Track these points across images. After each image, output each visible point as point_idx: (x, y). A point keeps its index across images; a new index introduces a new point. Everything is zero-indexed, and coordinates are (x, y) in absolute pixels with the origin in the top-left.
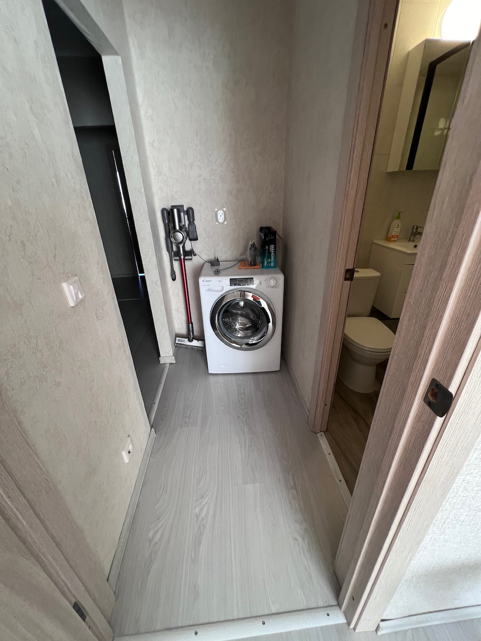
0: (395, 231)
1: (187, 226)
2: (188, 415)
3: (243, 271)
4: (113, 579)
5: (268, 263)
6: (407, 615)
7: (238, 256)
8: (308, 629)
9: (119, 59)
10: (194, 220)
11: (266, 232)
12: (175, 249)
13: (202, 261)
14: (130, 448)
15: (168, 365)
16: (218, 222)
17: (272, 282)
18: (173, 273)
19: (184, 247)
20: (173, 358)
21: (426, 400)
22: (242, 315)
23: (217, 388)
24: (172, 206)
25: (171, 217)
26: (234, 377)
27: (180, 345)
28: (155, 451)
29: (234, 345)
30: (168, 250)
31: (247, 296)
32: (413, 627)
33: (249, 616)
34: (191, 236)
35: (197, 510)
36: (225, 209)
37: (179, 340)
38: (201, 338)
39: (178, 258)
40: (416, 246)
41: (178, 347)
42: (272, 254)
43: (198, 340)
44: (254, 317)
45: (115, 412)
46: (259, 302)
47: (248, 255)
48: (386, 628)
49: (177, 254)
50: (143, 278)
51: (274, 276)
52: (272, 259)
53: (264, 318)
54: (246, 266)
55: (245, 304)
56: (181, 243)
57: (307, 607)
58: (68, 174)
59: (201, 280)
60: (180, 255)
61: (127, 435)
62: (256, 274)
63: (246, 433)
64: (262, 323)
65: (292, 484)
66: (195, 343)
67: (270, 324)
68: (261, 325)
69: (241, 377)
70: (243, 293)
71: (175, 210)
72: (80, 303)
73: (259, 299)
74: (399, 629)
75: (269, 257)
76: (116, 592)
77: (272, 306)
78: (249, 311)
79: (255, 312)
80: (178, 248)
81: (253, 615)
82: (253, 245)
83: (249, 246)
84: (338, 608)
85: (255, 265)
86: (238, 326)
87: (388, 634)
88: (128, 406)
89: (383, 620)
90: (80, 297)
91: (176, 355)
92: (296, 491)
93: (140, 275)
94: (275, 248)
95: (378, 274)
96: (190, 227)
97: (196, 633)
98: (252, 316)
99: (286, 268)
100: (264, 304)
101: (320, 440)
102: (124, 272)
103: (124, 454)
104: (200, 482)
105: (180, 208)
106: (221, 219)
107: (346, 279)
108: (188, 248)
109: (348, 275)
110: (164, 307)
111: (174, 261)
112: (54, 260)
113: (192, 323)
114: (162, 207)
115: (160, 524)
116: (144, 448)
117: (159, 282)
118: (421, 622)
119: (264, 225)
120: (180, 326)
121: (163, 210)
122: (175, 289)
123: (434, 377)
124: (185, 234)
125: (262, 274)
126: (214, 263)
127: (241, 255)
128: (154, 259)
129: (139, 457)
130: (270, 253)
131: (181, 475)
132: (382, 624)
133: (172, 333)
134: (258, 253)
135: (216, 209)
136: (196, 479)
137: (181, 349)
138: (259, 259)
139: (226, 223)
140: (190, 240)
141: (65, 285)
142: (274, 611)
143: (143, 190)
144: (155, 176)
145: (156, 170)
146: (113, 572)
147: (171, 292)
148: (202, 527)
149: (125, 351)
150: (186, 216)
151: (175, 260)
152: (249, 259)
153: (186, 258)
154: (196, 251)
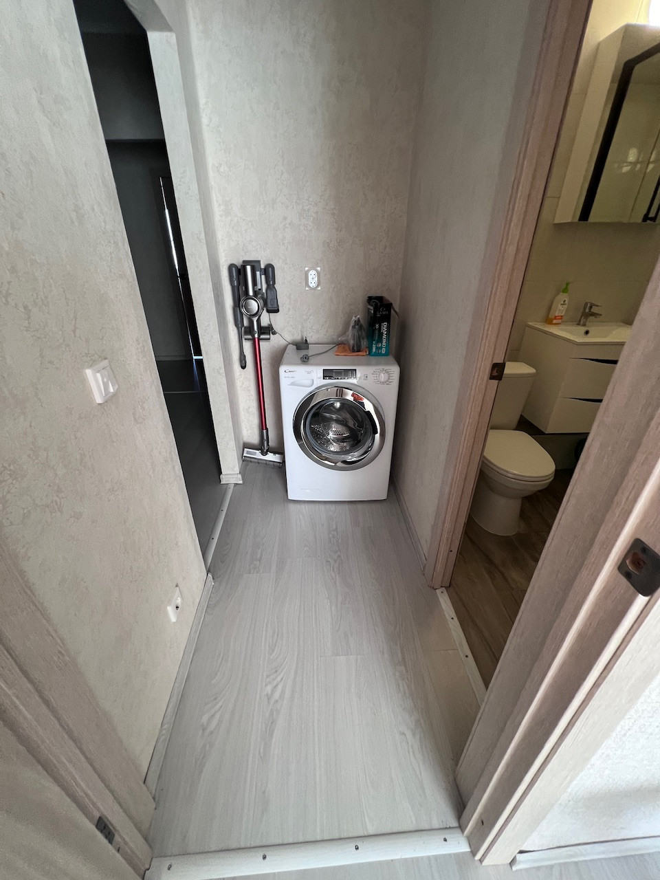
0: (560, 309)
1: (264, 291)
2: (258, 556)
3: (342, 358)
4: (152, 780)
5: (377, 348)
6: (555, 846)
7: (335, 337)
8: (417, 859)
9: (172, 37)
10: (274, 283)
11: (376, 305)
12: (246, 323)
13: (283, 343)
14: (179, 601)
15: (232, 486)
16: (309, 287)
17: (383, 377)
18: (242, 357)
19: (259, 321)
20: (240, 476)
21: (621, 568)
22: (337, 421)
23: (299, 520)
24: (244, 262)
25: (241, 277)
26: (322, 507)
27: (249, 459)
28: (212, 605)
29: (326, 462)
30: (236, 325)
31: (346, 394)
32: (562, 861)
33: (337, 836)
34: (269, 306)
35: (269, 689)
36: (319, 269)
37: (248, 453)
38: (280, 450)
39: (250, 337)
40: (587, 332)
41: (245, 461)
42: (385, 336)
43: (275, 453)
44: (354, 425)
45: (158, 552)
46: (362, 404)
47: (350, 336)
48: (526, 862)
49: (249, 330)
50: (200, 363)
51: (386, 368)
52: (384, 343)
53: (369, 427)
54: (345, 351)
55: (343, 405)
56: (255, 315)
57: (415, 829)
58: (96, 207)
59: (282, 369)
60: (254, 332)
61: (175, 585)
62: (359, 364)
63: (338, 584)
64: (365, 433)
65: (400, 659)
66: (270, 457)
67: (377, 436)
68: (364, 437)
69: (333, 507)
70: (340, 391)
71: (249, 268)
72: (111, 400)
73: (361, 399)
74: (542, 864)
75: (380, 340)
76: (157, 797)
77: (380, 409)
78: (348, 416)
79: (356, 416)
80: (251, 322)
81: (343, 836)
82: (357, 322)
83: (352, 323)
84: (459, 830)
85: (359, 351)
86: (331, 436)
87: (527, 870)
88: (177, 544)
89: (521, 852)
90: (112, 390)
91: (243, 472)
92: (406, 667)
93: (195, 357)
94: (389, 328)
95: (532, 370)
96: (269, 292)
97: (264, 857)
98: (351, 424)
99: (402, 355)
100: (369, 407)
101: (441, 600)
102: (173, 354)
103: (170, 610)
104: (273, 651)
105: (255, 265)
106: (313, 283)
107: (492, 377)
108: (265, 321)
109: (495, 371)
110: (229, 405)
111: (244, 341)
112: (73, 335)
113: (267, 429)
114: (230, 262)
115: (218, 707)
116: (198, 600)
117: (223, 371)
118: (572, 856)
119: (373, 294)
120: (250, 433)
121: (231, 267)
122: (245, 380)
123: (638, 537)
124: (261, 302)
125: (368, 364)
126: (302, 345)
127: (339, 336)
128: (217, 336)
129: (190, 613)
130: (381, 335)
131: (248, 640)
132: (520, 857)
133: (239, 443)
134: (363, 333)
135: (307, 269)
136: (267, 646)
137: (250, 464)
138: (364, 343)
139: (320, 288)
140: (269, 311)
141: (89, 372)
142: (371, 831)
143: (203, 236)
144: (221, 216)
145: (222, 207)
146: (152, 769)
147: (238, 384)
148: (275, 713)
149: (174, 467)
150: (263, 277)
151: (246, 339)
152: (352, 342)
153: (262, 337)
154: (276, 328)
